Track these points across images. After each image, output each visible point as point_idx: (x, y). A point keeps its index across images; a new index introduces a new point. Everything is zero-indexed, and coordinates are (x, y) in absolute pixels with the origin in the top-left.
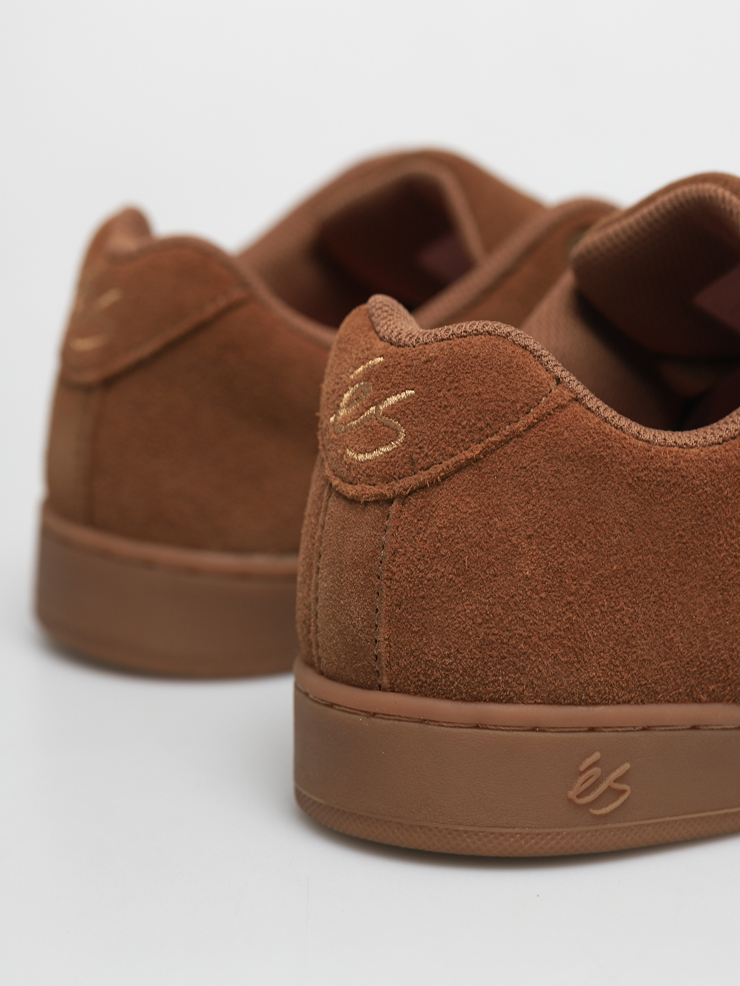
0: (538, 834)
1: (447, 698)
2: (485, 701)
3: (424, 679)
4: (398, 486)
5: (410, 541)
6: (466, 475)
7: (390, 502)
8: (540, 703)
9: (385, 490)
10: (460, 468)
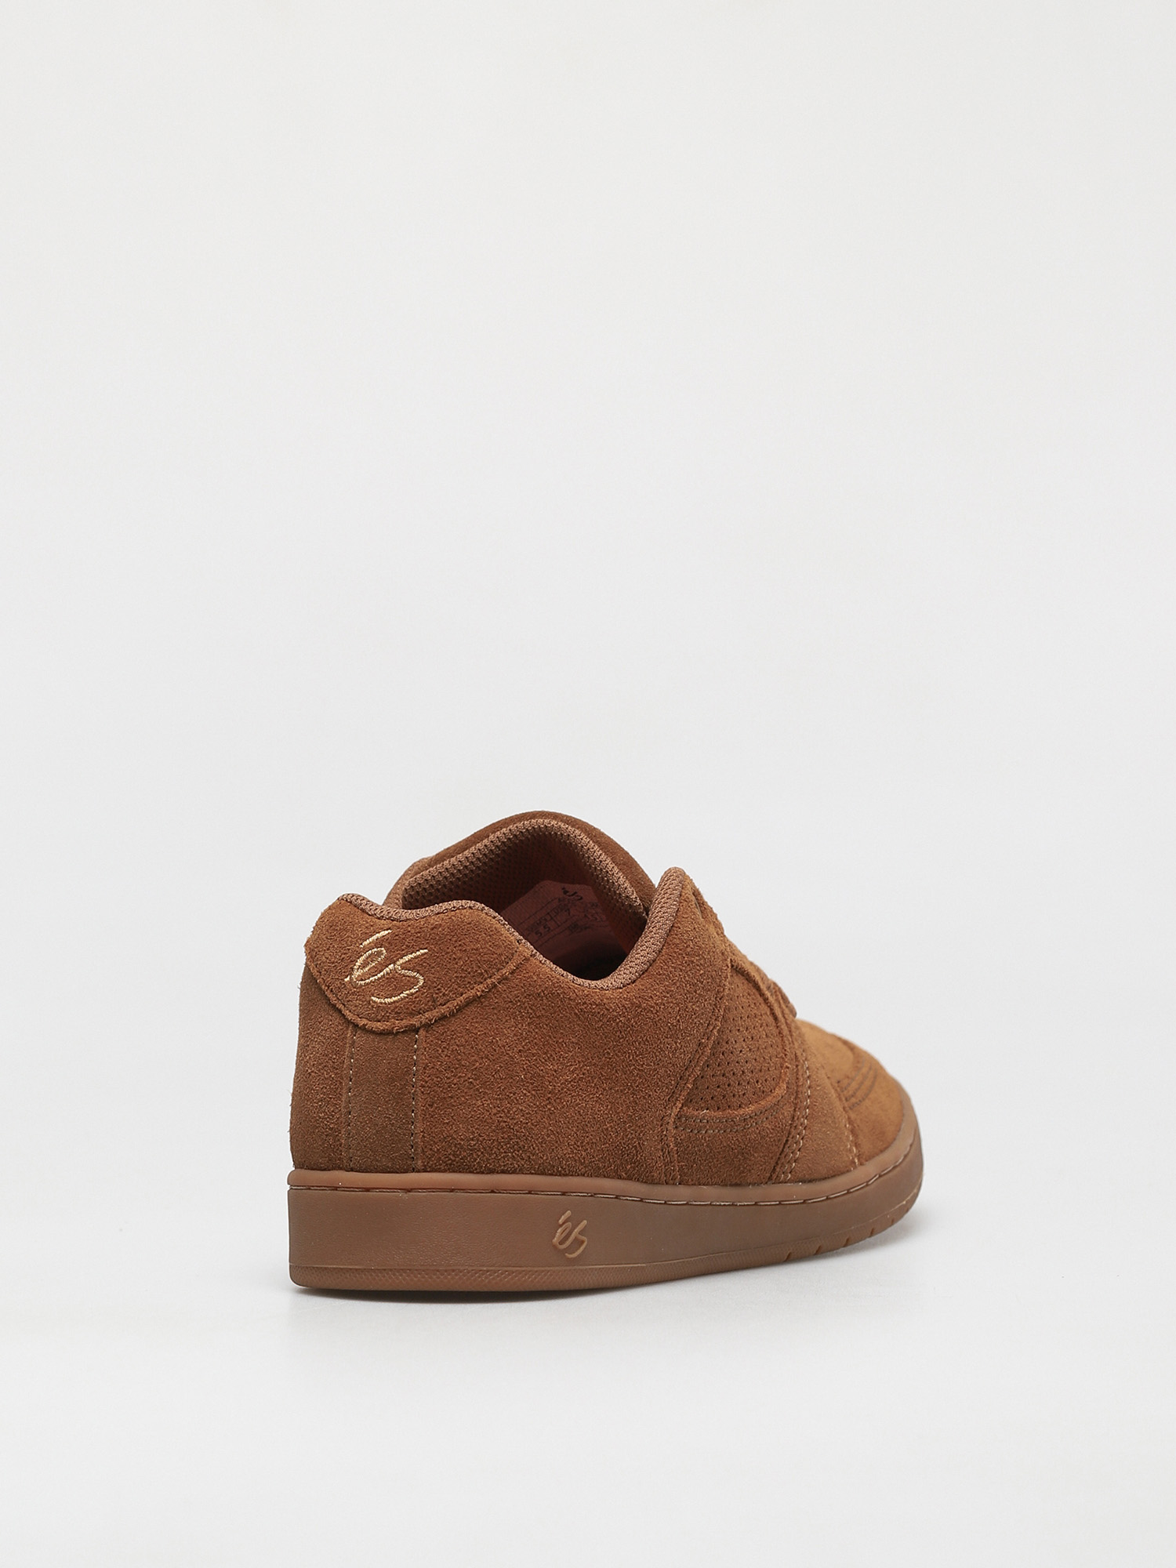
0: (537, 1271)
1: (471, 1172)
2: (497, 1173)
3: (453, 1158)
4: (424, 1018)
5: (437, 1057)
6: (472, 1008)
7: (417, 1031)
8: (532, 1174)
9: (415, 1021)
10: (469, 1003)
